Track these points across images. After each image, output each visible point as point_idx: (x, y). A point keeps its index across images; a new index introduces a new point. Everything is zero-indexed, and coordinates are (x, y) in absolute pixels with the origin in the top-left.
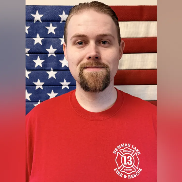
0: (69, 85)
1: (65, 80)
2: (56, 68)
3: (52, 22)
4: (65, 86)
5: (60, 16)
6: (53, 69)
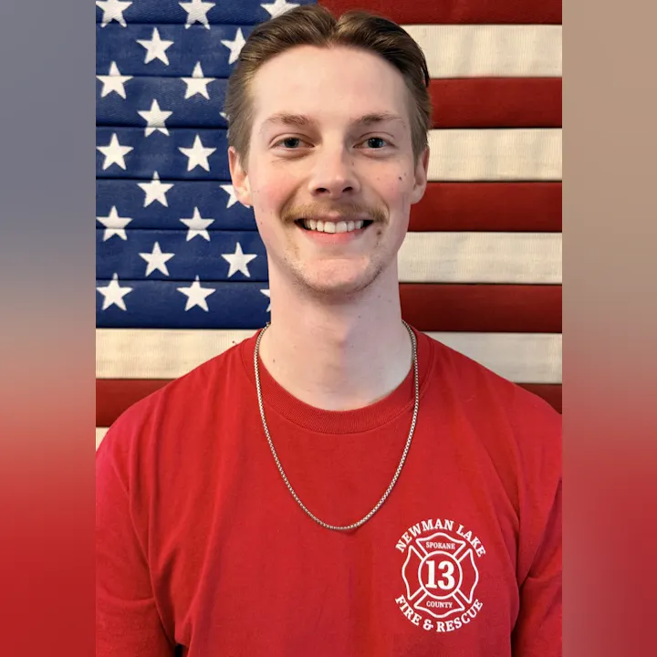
3: (159, 26)
5: (185, 6)
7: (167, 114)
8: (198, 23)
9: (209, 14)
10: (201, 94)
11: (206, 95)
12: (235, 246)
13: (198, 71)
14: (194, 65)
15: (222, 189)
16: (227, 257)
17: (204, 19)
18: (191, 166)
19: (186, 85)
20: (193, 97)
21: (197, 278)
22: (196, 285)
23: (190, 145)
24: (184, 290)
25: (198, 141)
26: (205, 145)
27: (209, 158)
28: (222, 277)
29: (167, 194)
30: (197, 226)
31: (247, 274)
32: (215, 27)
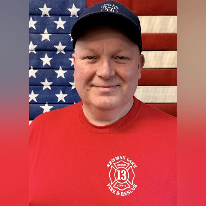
0: (51, 86)
1: (46, 80)
2: (36, 67)
3: (32, 16)
4: (46, 86)
5: (41, 9)
6: (33, 67)
7: (36, 46)
8: (46, 15)
9: (49, 12)
10: (47, 39)
11: (49, 40)
12: (60, 91)
13: (46, 31)
14: (45, 29)
15: (55, 72)
16: (57, 95)
17: (48, 14)
18: (44, 64)
19: (42, 36)
20: (44, 40)
21: (47, 103)
22: (47, 105)
23: (44, 57)
24: (42, 107)
25: (46, 56)
26: (49, 57)
27: (51, 61)
28: (56, 102)
29: (36, 74)
30: (47, 85)
31: (64, 101)
32: (52, 16)
